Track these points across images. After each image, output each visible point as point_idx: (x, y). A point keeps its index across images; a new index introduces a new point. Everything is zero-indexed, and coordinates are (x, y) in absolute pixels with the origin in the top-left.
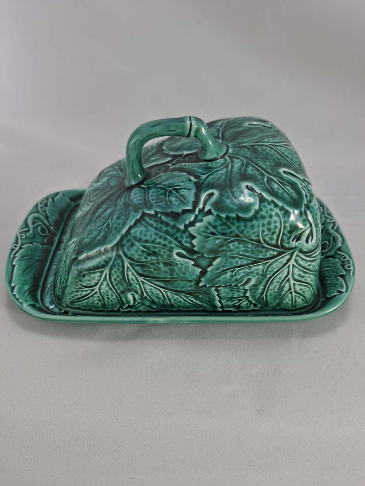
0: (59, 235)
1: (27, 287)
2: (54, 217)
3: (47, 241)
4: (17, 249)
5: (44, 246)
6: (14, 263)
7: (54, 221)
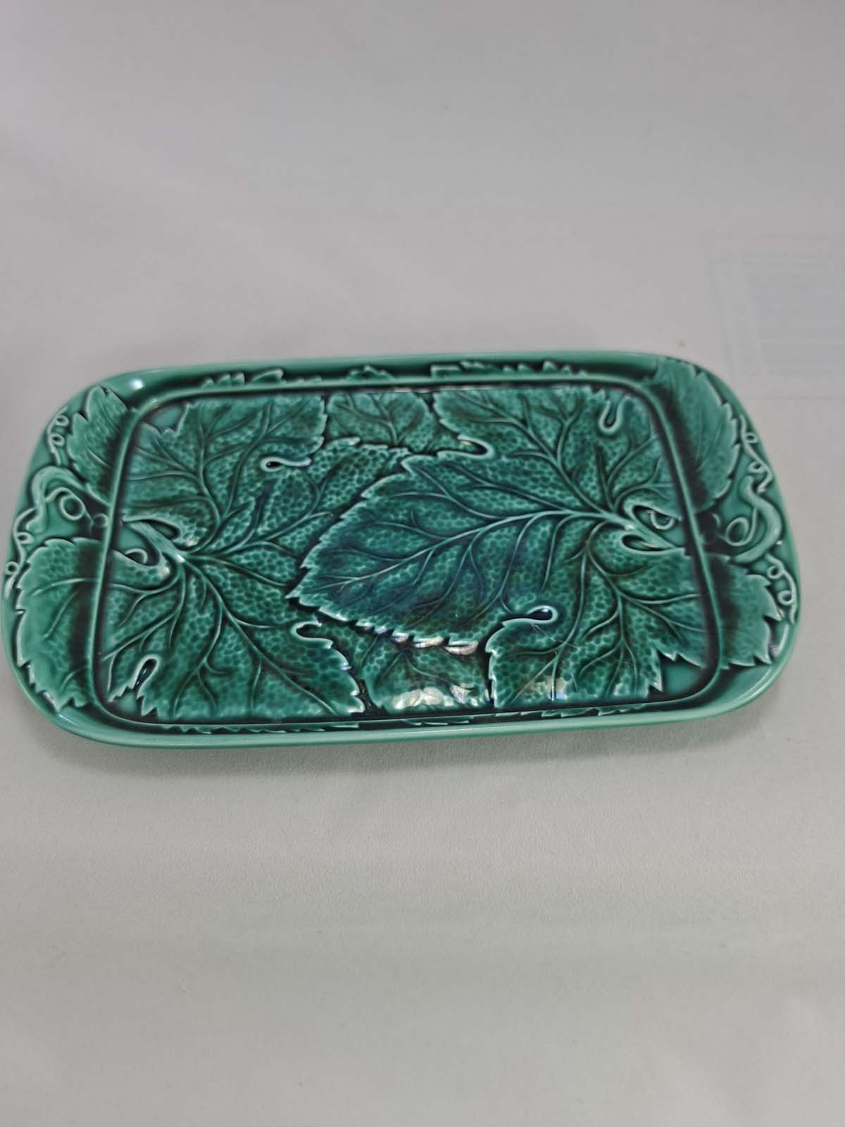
0: (703, 555)
1: (682, 394)
2: (738, 585)
3: (714, 521)
4: (744, 435)
5: (711, 503)
6: (727, 406)
7: (733, 577)
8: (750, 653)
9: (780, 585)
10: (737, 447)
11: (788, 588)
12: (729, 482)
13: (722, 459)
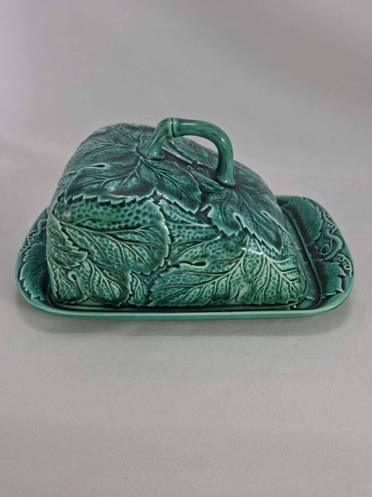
0: (311, 260)
1: (299, 207)
2: (327, 268)
3: (315, 248)
4: (324, 216)
5: (313, 242)
6: (317, 208)
7: (325, 266)
8: (334, 290)
9: (345, 263)
10: (322, 220)
11: (348, 264)
12: (320, 233)
13: (316, 225)
